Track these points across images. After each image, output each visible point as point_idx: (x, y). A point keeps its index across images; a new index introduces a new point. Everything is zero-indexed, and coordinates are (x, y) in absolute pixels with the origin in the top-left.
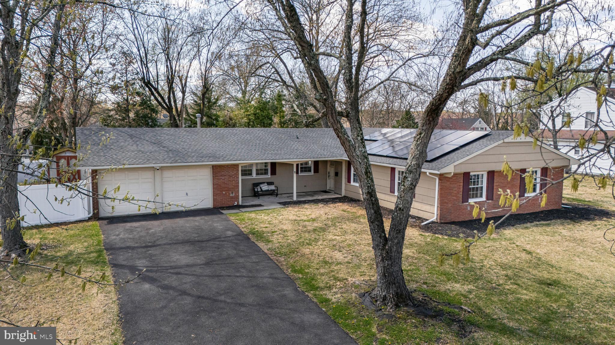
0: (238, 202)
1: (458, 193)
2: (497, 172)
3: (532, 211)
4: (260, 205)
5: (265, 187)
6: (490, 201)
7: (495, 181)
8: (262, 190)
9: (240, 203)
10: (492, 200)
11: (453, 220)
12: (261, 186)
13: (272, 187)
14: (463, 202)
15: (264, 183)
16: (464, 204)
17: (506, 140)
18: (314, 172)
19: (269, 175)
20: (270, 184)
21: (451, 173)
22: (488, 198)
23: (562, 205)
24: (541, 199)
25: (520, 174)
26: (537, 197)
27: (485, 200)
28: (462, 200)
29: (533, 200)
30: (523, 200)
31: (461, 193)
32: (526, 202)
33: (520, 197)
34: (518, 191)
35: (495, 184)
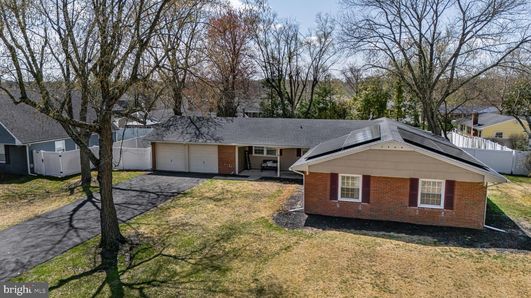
0: (235, 172)
1: (325, 190)
2: (374, 177)
3: (430, 224)
5: (270, 164)
8: (267, 166)
9: (237, 173)
10: (369, 202)
12: (267, 162)
14: (331, 199)
15: (270, 161)
16: (332, 201)
21: (306, 172)
22: (363, 200)
23: (485, 226)
24: (445, 213)
25: (409, 182)
26: (439, 211)
27: (360, 201)
28: (328, 197)
29: (431, 212)
30: (416, 210)
31: (329, 191)
32: (420, 212)
33: (410, 206)
34: (406, 200)
35: (371, 188)
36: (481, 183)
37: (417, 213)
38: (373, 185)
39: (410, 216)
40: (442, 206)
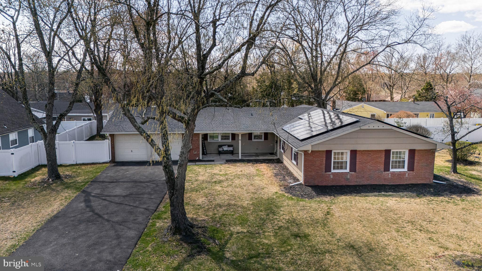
0: (199, 157)
1: (321, 165)
2: (360, 151)
3: (398, 184)
4: (213, 161)
5: (226, 148)
6: (353, 173)
7: (357, 158)
8: (223, 150)
9: (201, 158)
10: (355, 171)
11: (316, 184)
12: (223, 147)
13: (231, 149)
14: (326, 172)
15: (225, 145)
16: (327, 173)
17: (362, 128)
18: (264, 139)
19: (230, 140)
20: (229, 146)
21: (309, 150)
22: (351, 170)
23: (434, 181)
24: (408, 174)
25: (384, 153)
26: (404, 173)
27: (349, 171)
28: (324, 170)
29: (399, 174)
30: (389, 174)
31: (324, 165)
32: (391, 175)
33: (384, 171)
34: (382, 167)
35: (357, 160)
36: (431, 150)
37: (390, 176)
38: (359, 157)
39: (385, 179)
40: (406, 169)
